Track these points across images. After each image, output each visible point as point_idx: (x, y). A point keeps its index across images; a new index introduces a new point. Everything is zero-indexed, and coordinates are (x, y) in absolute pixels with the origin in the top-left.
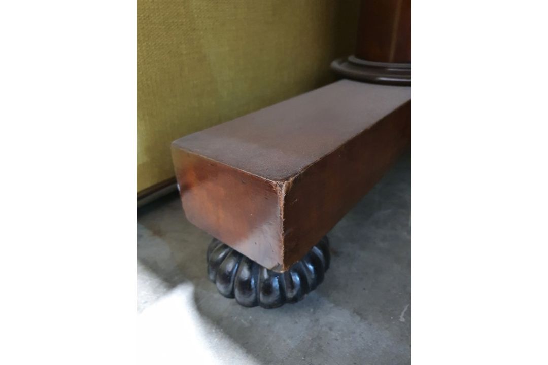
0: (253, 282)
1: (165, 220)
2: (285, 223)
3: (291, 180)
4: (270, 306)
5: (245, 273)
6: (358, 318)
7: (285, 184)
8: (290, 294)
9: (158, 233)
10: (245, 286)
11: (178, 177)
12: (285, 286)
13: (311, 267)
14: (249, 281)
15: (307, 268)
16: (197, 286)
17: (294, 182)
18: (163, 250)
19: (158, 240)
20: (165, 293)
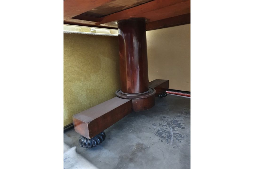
0: (87, 143)
1: (71, 133)
2: (89, 129)
3: (89, 123)
4: (89, 148)
5: (85, 141)
6: (109, 151)
7: (88, 123)
8: (94, 146)
9: (69, 136)
10: (85, 144)
11: (74, 122)
12: (93, 144)
13: (99, 140)
14: (86, 143)
15: (98, 140)
16: (77, 147)
17: (90, 123)
18: (70, 140)
19: (69, 138)
20: (69, 149)
